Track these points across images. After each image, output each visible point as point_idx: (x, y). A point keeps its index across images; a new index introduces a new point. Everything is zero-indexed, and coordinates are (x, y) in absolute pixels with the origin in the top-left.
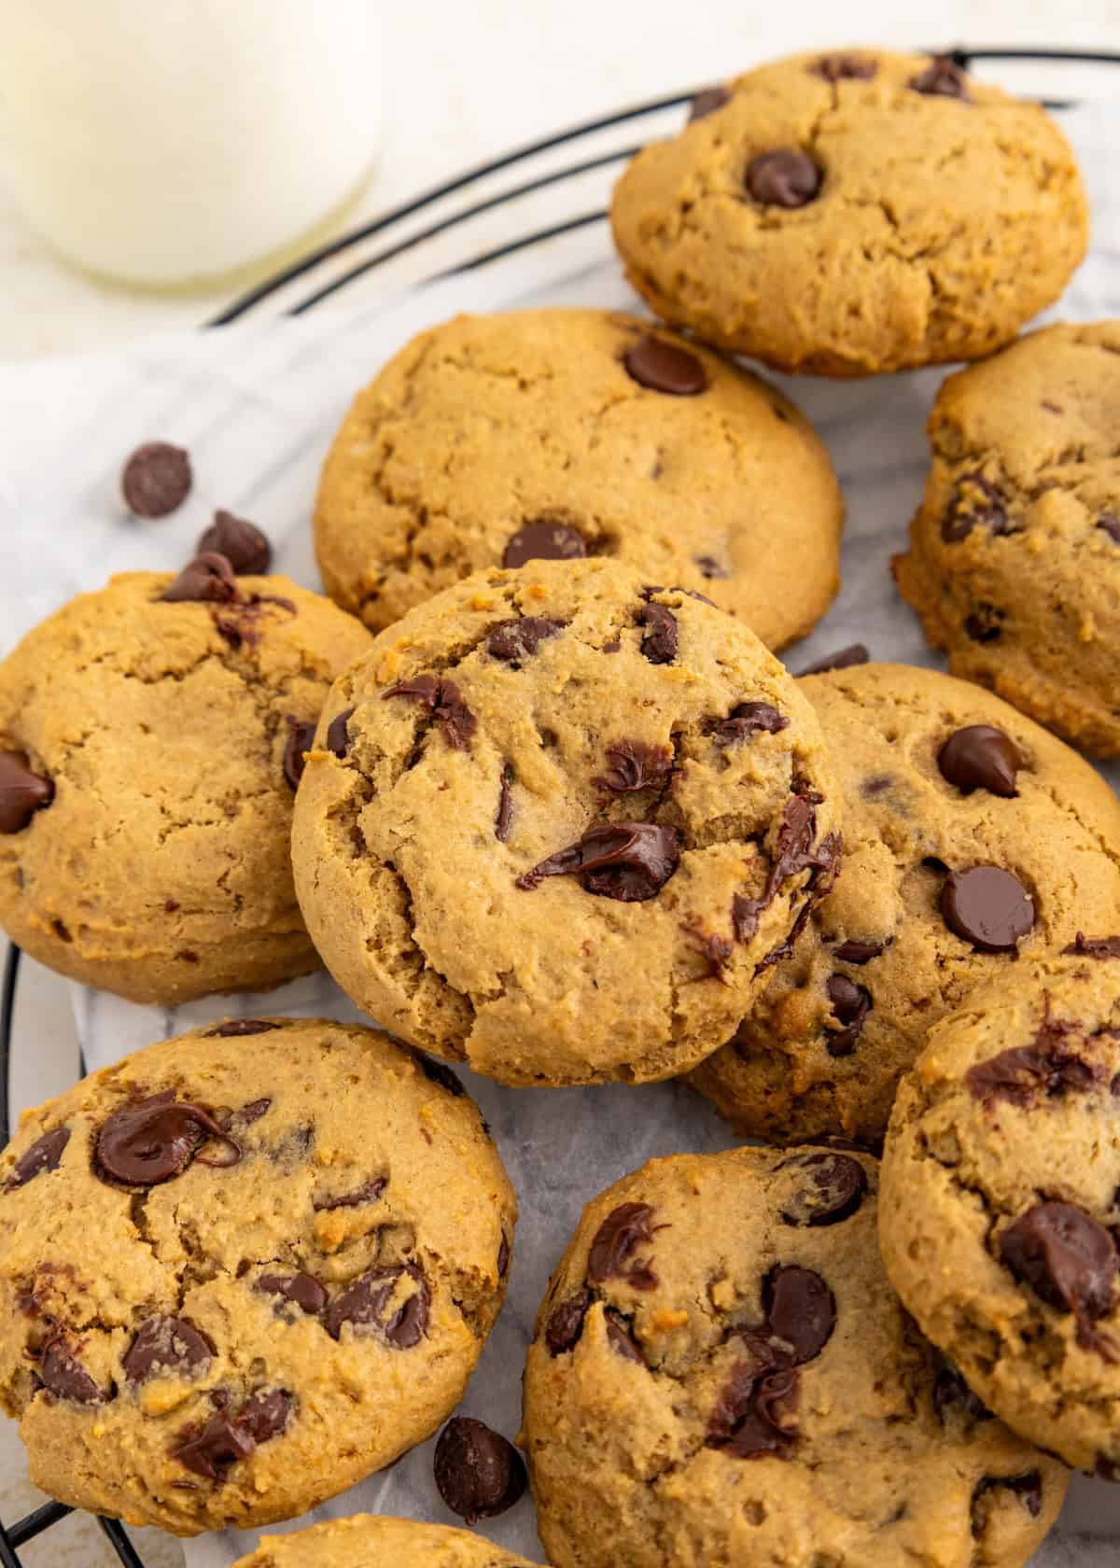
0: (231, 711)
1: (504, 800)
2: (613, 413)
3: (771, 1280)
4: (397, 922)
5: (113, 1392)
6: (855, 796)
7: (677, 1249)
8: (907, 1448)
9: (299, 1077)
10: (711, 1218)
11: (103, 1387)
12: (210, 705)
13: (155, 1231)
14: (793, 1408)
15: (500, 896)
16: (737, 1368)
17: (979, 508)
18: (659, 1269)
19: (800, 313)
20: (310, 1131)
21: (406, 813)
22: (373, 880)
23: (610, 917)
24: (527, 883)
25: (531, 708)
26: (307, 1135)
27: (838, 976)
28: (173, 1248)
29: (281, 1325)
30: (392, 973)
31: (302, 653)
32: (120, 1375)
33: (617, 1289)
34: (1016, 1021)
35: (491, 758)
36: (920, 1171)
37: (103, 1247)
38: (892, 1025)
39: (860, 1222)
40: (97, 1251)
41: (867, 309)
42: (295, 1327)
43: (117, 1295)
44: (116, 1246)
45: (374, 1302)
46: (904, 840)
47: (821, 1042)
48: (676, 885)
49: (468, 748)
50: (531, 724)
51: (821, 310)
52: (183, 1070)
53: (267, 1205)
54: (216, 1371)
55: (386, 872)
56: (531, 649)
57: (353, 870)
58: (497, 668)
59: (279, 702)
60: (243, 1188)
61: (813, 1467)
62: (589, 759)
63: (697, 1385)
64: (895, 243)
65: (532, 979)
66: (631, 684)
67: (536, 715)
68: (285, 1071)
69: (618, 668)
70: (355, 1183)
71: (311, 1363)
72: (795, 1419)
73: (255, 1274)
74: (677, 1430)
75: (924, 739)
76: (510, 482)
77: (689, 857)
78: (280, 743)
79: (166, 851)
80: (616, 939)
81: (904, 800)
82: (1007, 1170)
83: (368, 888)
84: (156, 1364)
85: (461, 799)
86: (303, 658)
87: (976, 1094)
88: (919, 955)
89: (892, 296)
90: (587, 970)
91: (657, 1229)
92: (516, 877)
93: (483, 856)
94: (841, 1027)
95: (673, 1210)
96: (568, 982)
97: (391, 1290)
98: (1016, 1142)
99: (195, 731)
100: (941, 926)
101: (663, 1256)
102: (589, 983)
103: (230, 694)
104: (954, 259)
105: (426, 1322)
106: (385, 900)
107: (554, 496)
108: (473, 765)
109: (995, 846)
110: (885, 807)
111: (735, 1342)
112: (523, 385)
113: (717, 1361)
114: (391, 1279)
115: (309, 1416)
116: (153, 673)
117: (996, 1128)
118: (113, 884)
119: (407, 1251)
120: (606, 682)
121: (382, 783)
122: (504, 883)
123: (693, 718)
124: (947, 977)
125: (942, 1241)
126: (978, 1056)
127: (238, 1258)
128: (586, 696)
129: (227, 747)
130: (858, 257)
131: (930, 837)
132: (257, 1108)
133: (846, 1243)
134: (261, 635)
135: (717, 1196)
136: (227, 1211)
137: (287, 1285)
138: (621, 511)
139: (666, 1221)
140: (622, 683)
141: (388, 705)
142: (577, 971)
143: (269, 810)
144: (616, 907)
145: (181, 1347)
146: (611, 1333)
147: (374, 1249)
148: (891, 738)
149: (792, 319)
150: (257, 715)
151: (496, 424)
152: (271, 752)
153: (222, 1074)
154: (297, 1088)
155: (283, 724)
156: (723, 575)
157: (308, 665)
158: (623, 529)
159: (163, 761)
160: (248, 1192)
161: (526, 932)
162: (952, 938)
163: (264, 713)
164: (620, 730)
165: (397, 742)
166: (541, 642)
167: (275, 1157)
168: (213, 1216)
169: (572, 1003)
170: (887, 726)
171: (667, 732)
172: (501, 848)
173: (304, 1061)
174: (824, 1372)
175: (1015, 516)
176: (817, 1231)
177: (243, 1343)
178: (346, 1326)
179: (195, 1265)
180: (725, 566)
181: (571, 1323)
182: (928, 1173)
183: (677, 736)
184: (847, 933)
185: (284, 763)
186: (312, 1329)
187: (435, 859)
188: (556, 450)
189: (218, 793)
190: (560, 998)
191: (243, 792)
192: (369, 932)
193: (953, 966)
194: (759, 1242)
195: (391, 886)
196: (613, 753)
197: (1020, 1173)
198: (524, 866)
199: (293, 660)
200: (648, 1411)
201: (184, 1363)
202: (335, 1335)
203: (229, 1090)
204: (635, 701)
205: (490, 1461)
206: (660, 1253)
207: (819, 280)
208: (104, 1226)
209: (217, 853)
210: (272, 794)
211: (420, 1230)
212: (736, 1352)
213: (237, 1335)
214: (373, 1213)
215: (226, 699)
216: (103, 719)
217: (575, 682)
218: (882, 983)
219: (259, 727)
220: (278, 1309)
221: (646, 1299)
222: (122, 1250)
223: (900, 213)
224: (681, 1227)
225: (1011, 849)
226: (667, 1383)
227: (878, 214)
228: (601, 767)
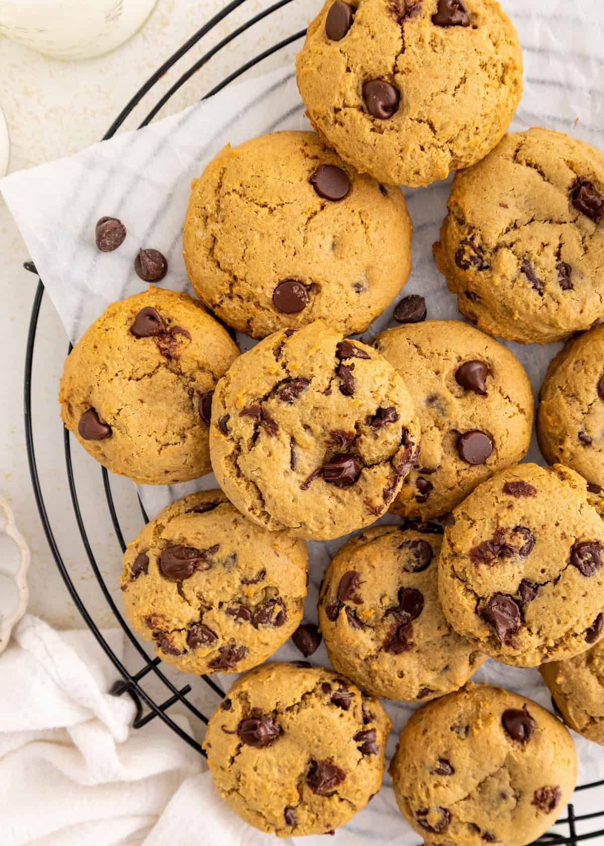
0: (174, 390)
1: (293, 454)
2: (312, 224)
3: (401, 592)
4: (258, 503)
5: (185, 651)
6: (424, 405)
7: (368, 590)
8: (449, 645)
9: (228, 537)
10: (380, 577)
11: (182, 650)
12: (165, 388)
13: (188, 597)
14: (411, 637)
15: (296, 495)
16: (391, 626)
17: (472, 258)
18: (364, 598)
19: (392, 174)
20: (235, 555)
21: (256, 466)
22: (247, 487)
23: (337, 497)
24: (305, 486)
25: (299, 419)
26: (234, 557)
27: (419, 478)
28: (196, 602)
29: (238, 626)
30: (259, 517)
31: (198, 362)
32: (187, 648)
33: (349, 603)
34: (487, 529)
35: (286, 439)
36: (453, 583)
37: (173, 608)
38: (440, 495)
39: (430, 571)
40: (170, 610)
41: (422, 173)
42: (242, 626)
43: (180, 621)
44: (177, 606)
45: (268, 616)
46: (444, 425)
47: (414, 500)
48: (360, 482)
49: (276, 435)
50: (299, 425)
51: (402, 173)
52: (184, 535)
53: (225, 584)
54: (220, 643)
55: (251, 483)
56: (296, 396)
57: (240, 484)
58: (284, 405)
59: (192, 384)
60: (215, 577)
61: (418, 652)
62: (323, 435)
63: (379, 631)
64: (435, 141)
65: (312, 525)
66: (337, 408)
67: (301, 421)
68: (223, 535)
69: (332, 402)
70: (254, 575)
71: (250, 639)
72: (412, 640)
73: (225, 606)
74: (372, 646)
75: (450, 372)
76: (272, 266)
77: (365, 472)
78: (196, 401)
79: (162, 457)
80: (340, 506)
81: (443, 406)
82: (483, 589)
83: (246, 492)
84: (199, 644)
85: (276, 458)
86: (198, 363)
87: (473, 560)
88: (449, 472)
89: (434, 165)
90: (331, 518)
91: (362, 583)
92: (301, 484)
93: (288, 480)
94: (422, 495)
95: (366, 576)
96: (324, 524)
97: (273, 611)
98: (486, 580)
99: (160, 400)
100: (458, 458)
101: (365, 593)
102: (332, 522)
103: (172, 382)
104: (462, 142)
105: (286, 617)
106: (253, 495)
107: (291, 271)
108: (279, 442)
109: (478, 423)
110: (435, 409)
111: (390, 616)
112: (271, 211)
113: (385, 623)
114: (272, 607)
115: (252, 653)
116: (139, 377)
117: (480, 575)
118: (144, 467)
119: (276, 595)
120: (327, 409)
121: (245, 448)
122: (297, 490)
123: (363, 420)
124: (460, 478)
125: (461, 612)
126: (473, 543)
127: (218, 602)
128: (320, 414)
129: (175, 406)
130: (418, 149)
131: (453, 424)
132: (215, 548)
133: (426, 580)
134: (179, 356)
135: (381, 568)
136: (211, 587)
137: (237, 612)
138: (320, 274)
139: (364, 580)
140: (334, 409)
141: (242, 419)
142: (328, 520)
143: (197, 435)
144: (339, 492)
145: (206, 637)
146: (349, 620)
147: (264, 594)
148: (437, 373)
149: (389, 177)
150: (184, 389)
151: (262, 235)
152: (193, 405)
153: (199, 536)
154: (227, 541)
155: (195, 393)
156: (365, 290)
157: (201, 366)
158: (322, 282)
159: (152, 416)
160: (217, 579)
161: (307, 509)
162: (462, 463)
163: (187, 389)
164: (335, 426)
165: (248, 434)
166: (300, 393)
167: (224, 565)
168: (206, 589)
169: (327, 530)
170: (436, 368)
171: (353, 425)
172: (294, 474)
173: (228, 530)
174: (421, 624)
175: (487, 260)
176: (416, 574)
177: (226, 634)
178: (260, 625)
179: (204, 604)
180: (365, 285)
181: (334, 612)
182: (456, 585)
183: (357, 427)
184: (423, 465)
185: (199, 411)
186: (249, 627)
187: (270, 484)
188: (289, 247)
189: (176, 429)
190: (322, 528)
191: (186, 428)
192: (249, 506)
193: (463, 473)
194: (397, 581)
195: (254, 490)
196: (333, 434)
197: (487, 589)
198: (303, 479)
199: (195, 365)
200: (364, 644)
201: (208, 642)
202: (256, 627)
203: (202, 543)
204: (340, 415)
205: (311, 645)
206: (363, 592)
207: (401, 163)
208: (170, 599)
209: (181, 455)
210: (198, 427)
211: (279, 590)
212: (391, 620)
213: (223, 632)
214: (262, 585)
215: (171, 385)
216: (125, 402)
217: (316, 408)
218: (436, 482)
219: (186, 395)
220: (235, 620)
221: (359, 607)
222: (179, 607)
223: (437, 127)
224: (369, 582)
225: (484, 424)
226: (369, 630)
227: (427, 126)
228: (328, 437)
